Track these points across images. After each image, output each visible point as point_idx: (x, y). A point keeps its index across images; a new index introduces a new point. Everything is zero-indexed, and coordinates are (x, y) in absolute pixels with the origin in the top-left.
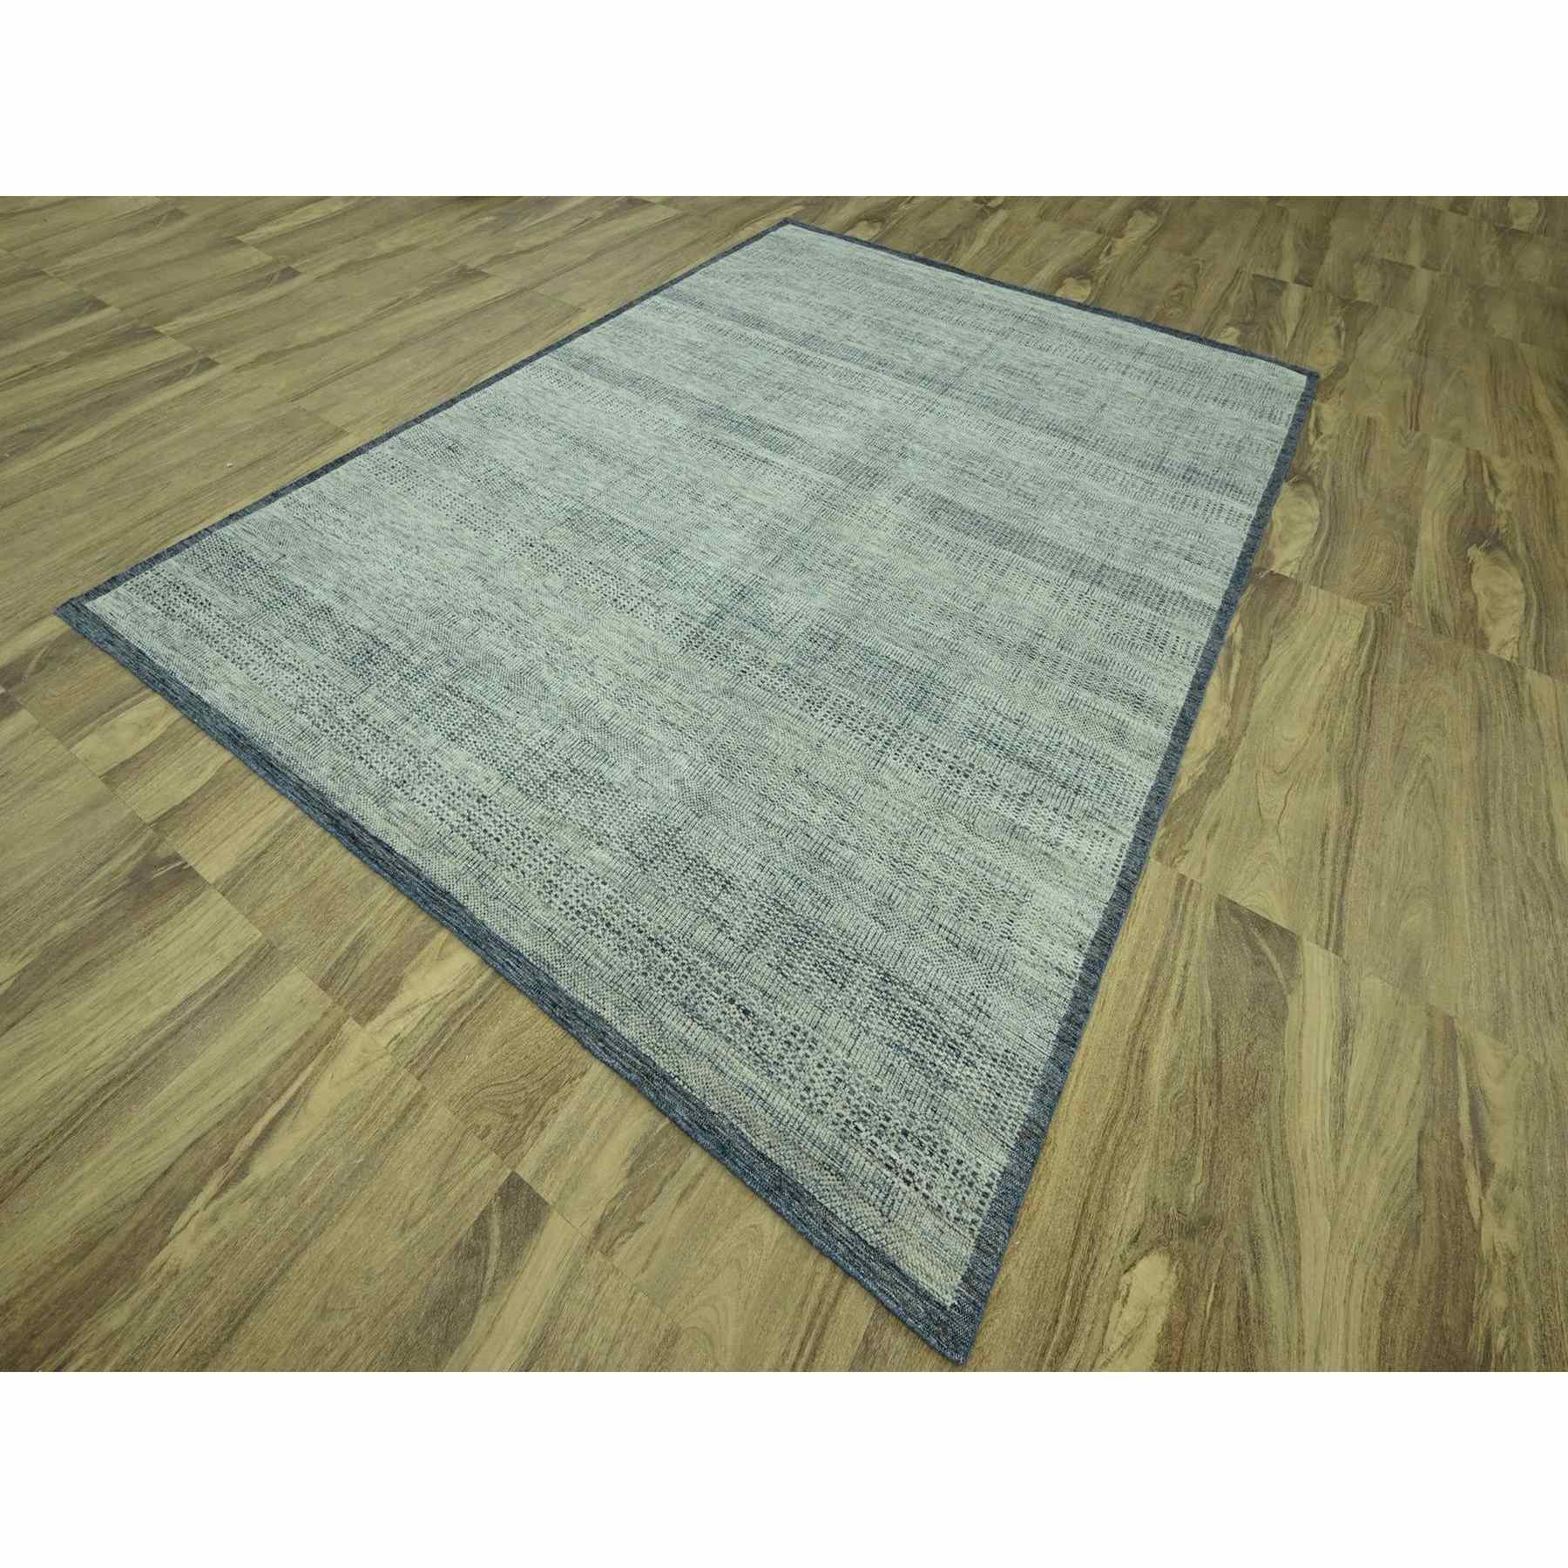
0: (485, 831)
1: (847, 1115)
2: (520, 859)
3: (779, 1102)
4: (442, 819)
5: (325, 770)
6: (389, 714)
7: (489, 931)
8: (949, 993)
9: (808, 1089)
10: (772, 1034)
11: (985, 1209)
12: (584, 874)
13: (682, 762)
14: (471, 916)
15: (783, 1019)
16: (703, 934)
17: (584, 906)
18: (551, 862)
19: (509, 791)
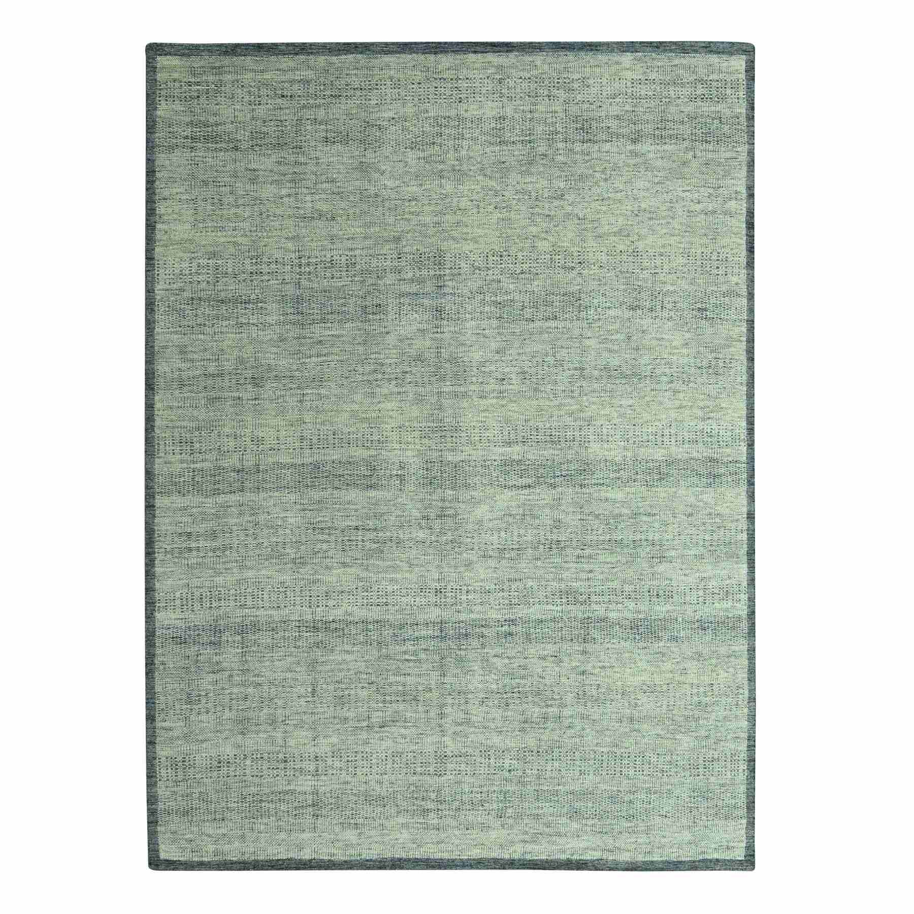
0: (445, 88)
1: (223, 89)
2: (420, 88)
3: (250, 75)
4: (467, 79)
5: (538, 63)
6: (541, 108)
7: (405, 53)
8: (207, 158)
9: (243, 86)
10: (268, 96)
11: (158, 92)
12: (388, 101)
13: (389, 183)
14: (417, 53)
15: (267, 104)
16: (321, 114)
17: (377, 89)
18: (406, 96)
19: (453, 113)
